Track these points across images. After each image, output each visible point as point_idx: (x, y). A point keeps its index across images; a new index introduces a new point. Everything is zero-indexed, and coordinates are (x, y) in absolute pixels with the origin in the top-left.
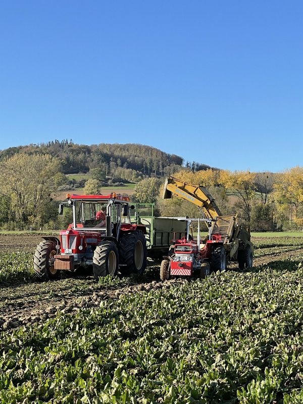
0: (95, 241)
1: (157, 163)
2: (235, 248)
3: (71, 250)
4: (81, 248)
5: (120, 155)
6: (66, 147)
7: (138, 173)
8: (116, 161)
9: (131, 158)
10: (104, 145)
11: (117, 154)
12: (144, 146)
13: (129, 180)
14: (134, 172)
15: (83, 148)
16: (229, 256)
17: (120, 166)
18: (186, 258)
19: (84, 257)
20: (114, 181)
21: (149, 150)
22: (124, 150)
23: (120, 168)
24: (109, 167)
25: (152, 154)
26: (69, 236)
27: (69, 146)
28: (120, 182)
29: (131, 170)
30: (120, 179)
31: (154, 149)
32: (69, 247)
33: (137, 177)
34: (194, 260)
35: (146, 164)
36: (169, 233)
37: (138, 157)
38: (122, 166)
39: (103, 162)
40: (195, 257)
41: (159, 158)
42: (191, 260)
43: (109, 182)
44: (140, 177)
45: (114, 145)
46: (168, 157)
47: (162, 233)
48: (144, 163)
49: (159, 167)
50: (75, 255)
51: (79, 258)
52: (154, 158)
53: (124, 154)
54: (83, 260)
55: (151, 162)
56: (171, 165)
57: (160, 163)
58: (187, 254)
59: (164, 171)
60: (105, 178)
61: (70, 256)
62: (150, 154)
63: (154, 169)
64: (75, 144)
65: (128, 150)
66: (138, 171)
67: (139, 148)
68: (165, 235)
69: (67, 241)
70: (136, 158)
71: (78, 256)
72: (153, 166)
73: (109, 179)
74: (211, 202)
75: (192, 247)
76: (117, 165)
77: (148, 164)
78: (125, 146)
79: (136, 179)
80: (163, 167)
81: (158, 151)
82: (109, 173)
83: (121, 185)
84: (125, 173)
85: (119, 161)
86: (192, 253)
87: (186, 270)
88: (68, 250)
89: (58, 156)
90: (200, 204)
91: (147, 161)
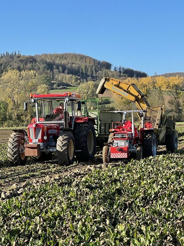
0: (55, 131)
1: (91, 68)
2: (163, 133)
3: (37, 140)
4: (45, 138)
5: (60, 62)
6: (15, 58)
7: (77, 77)
8: (58, 68)
9: (69, 65)
10: (46, 55)
11: (57, 62)
12: (79, 55)
13: (70, 83)
14: (74, 77)
15: (29, 58)
16: (159, 140)
17: (62, 72)
18: (123, 144)
19: (48, 145)
20: (59, 85)
21: (83, 58)
22: (63, 58)
23: (62, 74)
24: (53, 73)
25: (86, 61)
26: (35, 129)
27: (18, 57)
28: (63, 86)
29: (71, 75)
30: (63, 83)
31: (88, 57)
32: (36, 138)
33: (76, 81)
34: (129, 145)
35: (82, 69)
36: (110, 124)
37: (75, 64)
38: (63, 72)
39: (48, 69)
40: (130, 143)
41: (92, 64)
42: (127, 145)
43: (55, 86)
44: (79, 81)
45: (54, 55)
46: (99, 63)
47: (105, 124)
48: (80, 69)
49: (93, 72)
50: (41, 144)
51: (44, 146)
52: (88, 64)
53: (63, 62)
54: (47, 148)
55: (86, 68)
56: (102, 70)
57: (93, 68)
58: (124, 140)
59: (97, 75)
60: (51, 83)
61: (37, 145)
62: (84, 61)
63: (89, 73)
64: (22, 55)
65: (65, 58)
66: (77, 76)
67: (75, 56)
68: (107, 125)
69: (34, 133)
70: (73, 65)
71: (44, 145)
72: (88, 71)
73: (54, 83)
74: (142, 97)
75: (128, 134)
76: (59, 72)
77: (84, 70)
78: (63, 55)
79: (75, 83)
80: (96, 72)
81: (91, 58)
82: (53, 78)
83: (65, 88)
84: (67, 78)
85: (60, 68)
86: (127, 139)
87: (123, 153)
88: (34, 140)
89: (10, 66)
90: (133, 99)
91: (83, 67)
